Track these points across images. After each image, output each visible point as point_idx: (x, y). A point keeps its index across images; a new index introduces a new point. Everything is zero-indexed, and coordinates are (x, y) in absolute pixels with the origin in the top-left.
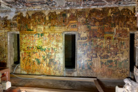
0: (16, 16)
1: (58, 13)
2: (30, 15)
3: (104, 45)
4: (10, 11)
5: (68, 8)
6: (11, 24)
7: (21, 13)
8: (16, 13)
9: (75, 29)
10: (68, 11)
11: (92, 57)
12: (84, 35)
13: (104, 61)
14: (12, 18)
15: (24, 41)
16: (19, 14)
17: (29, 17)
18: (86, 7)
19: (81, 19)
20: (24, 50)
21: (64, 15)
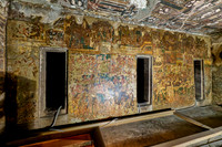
0: (61, 21)
1: (131, 28)
2: (90, 24)
3: (176, 72)
4: (48, 9)
5: (142, 25)
6: (49, 32)
7: (73, 18)
8: (62, 14)
9: (150, 52)
10: (143, 29)
11: (166, 86)
12: (159, 60)
13: (177, 88)
14: (52, 22)
15: (77, 66)
16: (68, 17)
17: (88, 26)
18: (161, 28)
19: (156, 41)
20: (77, 81)
21: (139, 33)
